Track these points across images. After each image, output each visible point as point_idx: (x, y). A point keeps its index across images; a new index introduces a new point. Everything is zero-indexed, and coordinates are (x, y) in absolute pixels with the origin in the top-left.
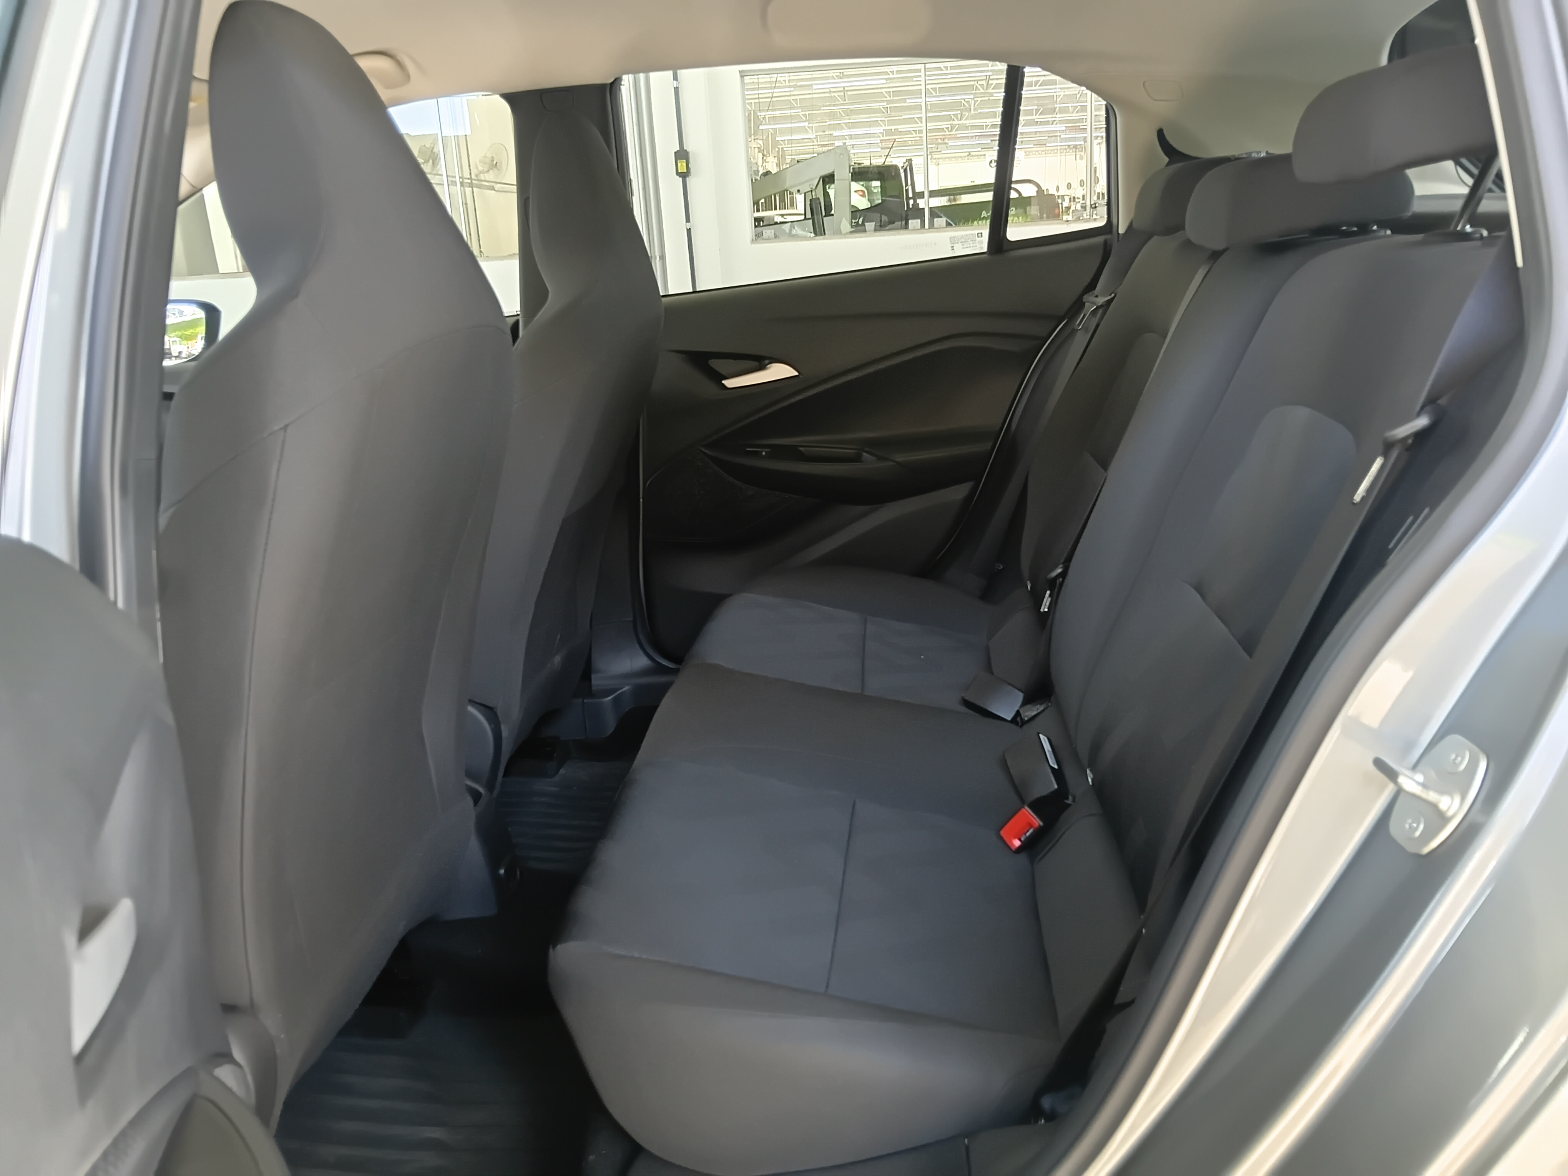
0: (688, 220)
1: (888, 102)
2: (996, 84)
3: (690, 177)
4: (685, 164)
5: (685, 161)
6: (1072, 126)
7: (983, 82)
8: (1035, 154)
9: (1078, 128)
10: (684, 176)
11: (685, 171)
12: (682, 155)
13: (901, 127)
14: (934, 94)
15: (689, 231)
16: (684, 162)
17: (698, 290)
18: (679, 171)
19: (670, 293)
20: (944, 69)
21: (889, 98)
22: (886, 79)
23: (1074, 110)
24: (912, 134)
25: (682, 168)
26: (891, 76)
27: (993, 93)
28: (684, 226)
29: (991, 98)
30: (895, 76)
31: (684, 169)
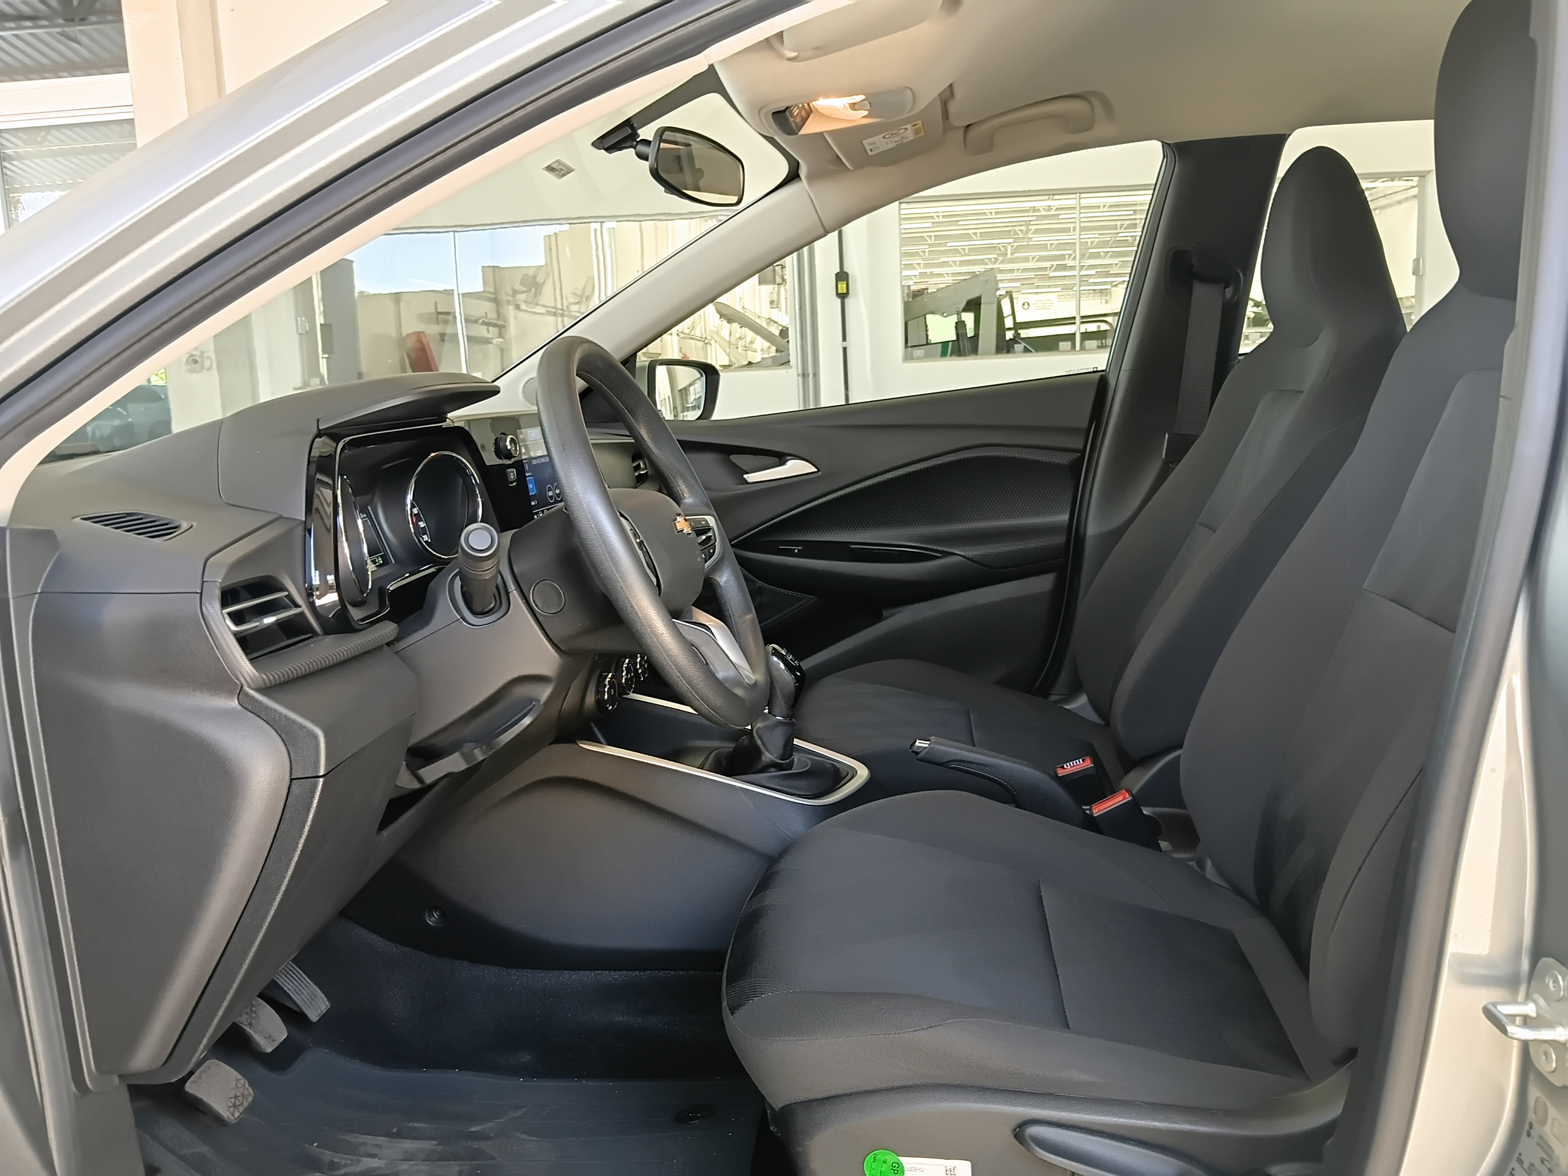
0: (844, 339)
1: (930, 245)
2: (1036, 229)
3: (848, 298)
4: (845, 286)
5: (845, 282)
6: (1101, 272)
7: (1023, 228)
8: (1068, 298)
9: (1107, 273)
10: (843, 296)
11: (845, 292)
12: (842, 276)
13: (936, 271)
14: (975, 238)
15: (845, 349)
16: (844, 284)
17: (850, 403)
18: (839, 292)
19: (822, 406)
20: (988, 214)
21: (930, 242)
22: (933, 223)
23: (1106, 255)
24: (945, 277)
25: (842, 288)
26: (937, 220)
27: (1032, 238)
28: (840, 344)
29: (1030, 243)
30: (941, 220)
31: (843, 290)
